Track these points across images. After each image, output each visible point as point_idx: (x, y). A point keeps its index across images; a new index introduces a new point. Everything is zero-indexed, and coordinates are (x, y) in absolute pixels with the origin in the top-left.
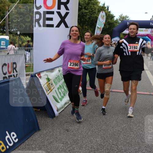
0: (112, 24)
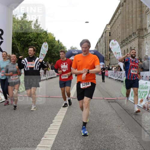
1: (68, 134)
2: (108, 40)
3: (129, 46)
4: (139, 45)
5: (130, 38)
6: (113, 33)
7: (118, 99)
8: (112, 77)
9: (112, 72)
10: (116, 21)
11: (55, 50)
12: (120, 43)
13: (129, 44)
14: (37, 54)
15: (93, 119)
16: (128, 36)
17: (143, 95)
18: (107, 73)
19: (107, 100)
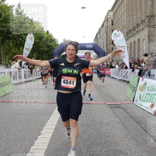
0: (51, 46)
1: (60, 148)
2: (110, 30)
3: (136, 38)
4: (149, 36)
5: (137, 27)
6: (117, 21)
7: (122, 104)
8: (115, 76)
9: (115, 70)
10: (120, 6)
11: (43, 44)
12: (125, 34)
13: (136, 36)
14: (21, 48)
15: (92, 129)
16: (135, 25)
17: (153, 98)
18: (109, 71)
19: (109, 105)
